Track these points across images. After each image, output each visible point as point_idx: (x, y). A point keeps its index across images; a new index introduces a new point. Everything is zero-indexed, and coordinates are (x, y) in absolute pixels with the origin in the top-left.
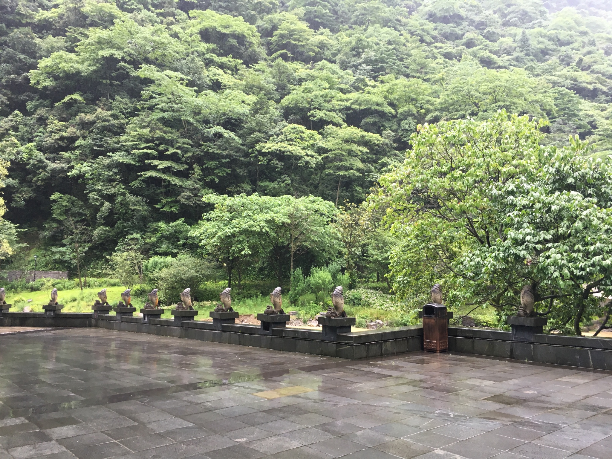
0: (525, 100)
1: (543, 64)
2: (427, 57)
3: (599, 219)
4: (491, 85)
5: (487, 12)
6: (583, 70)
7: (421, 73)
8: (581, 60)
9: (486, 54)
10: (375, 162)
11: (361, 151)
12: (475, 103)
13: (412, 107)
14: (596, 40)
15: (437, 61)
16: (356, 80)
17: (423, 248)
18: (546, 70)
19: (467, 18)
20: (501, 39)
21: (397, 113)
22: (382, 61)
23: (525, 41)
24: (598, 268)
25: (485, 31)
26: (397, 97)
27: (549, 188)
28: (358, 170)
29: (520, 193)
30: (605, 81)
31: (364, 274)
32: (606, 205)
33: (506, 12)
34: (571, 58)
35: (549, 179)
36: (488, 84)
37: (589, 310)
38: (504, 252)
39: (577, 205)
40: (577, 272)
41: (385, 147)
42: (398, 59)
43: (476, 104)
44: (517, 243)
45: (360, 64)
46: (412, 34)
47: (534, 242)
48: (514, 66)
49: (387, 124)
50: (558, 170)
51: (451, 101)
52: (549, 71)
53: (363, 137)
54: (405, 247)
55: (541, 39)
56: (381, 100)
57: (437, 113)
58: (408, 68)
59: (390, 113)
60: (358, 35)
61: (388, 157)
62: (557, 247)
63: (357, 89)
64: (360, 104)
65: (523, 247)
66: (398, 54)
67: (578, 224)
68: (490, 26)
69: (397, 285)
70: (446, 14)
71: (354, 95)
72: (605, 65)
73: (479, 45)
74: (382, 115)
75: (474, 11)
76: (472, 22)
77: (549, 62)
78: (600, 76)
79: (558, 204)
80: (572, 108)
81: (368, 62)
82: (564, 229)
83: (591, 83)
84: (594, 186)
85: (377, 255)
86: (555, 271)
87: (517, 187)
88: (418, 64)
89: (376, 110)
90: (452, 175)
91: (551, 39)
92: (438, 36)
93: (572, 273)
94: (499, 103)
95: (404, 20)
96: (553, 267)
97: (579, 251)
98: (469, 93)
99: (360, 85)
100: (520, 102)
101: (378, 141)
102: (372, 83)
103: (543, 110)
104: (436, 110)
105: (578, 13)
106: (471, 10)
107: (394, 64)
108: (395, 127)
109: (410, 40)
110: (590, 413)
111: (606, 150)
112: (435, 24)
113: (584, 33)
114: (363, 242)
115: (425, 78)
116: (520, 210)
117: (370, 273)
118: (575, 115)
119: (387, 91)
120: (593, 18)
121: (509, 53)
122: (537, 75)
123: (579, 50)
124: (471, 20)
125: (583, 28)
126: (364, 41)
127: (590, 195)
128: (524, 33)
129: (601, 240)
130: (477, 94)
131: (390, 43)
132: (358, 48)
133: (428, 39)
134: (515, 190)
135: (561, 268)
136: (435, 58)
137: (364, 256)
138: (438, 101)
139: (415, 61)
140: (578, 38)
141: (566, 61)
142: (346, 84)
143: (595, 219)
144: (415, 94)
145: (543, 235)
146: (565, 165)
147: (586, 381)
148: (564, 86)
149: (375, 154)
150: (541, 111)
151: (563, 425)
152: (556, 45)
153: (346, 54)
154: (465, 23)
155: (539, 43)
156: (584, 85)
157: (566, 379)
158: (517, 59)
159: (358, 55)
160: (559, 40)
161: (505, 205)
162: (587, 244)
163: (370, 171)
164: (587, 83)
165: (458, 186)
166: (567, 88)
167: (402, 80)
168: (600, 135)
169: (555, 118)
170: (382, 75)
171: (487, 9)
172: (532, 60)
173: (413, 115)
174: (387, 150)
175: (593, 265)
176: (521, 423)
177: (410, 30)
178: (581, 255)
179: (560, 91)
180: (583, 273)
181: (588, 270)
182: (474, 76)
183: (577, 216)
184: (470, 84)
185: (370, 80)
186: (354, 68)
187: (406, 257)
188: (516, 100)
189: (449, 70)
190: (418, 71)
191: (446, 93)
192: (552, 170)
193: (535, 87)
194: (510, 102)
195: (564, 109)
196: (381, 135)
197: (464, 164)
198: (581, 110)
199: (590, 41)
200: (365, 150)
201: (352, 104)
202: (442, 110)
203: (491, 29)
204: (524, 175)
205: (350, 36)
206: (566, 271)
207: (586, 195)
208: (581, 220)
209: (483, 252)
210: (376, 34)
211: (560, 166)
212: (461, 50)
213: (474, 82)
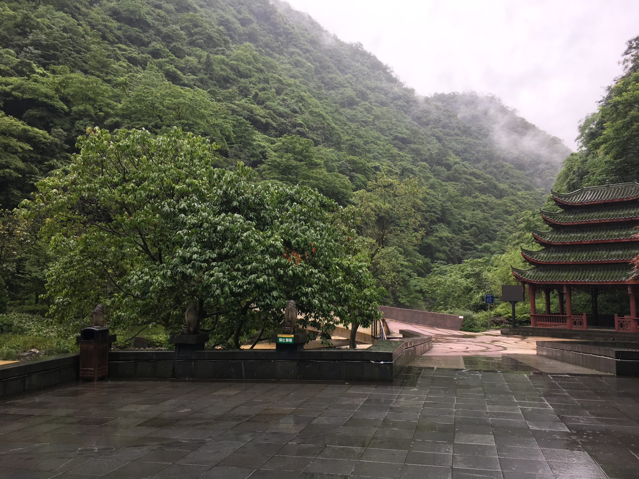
0: (207, 122)
1: (224, 91)
2: (109, 56)
3: (256, 240)
4: (175, 101)
5: (174, 27)
6: (258, 104)
7: (102, 72)
8: (257, 94)
9: (171, 68)
10: (41, 162)
11: (21, 148)
12: (159, 116)
13: (89, 107)
14: (270, 79)
15: (121, 63)
16: (21, 62)
17: (89, 264)
18: (227, 97)
19: (153, 26)
20: (187, 57)
21: (71, 111)
22: (55, 48)
23: (208, 64)
24: (254, 285)
25: (172, 45)
26: (71, 93)
27: (217, 208)
28: (17, 170)
29: (192, 212)
30: (276, 118)
31: (19, 295)
32: (264, 228)
33: (193, 31)
34: (249, 90)
35: (217, 200)
36: (173, 99)
37: (248, 324)
38: (172, 270)
39: (239, 227)
40: (235, 289)
41: (54, 147)
42: (74, 51)
43: (160, 118)
44: (185, 261)
45: (26, 46)
46: (93, 27)
47: (200, 261)
48: (198, 87)
49: (57, 121)
50: (225, 193)
51: (133, 109)
52: (230, 98)
53: (25, 131)
54: (66, 263)
55: (224, 67)
56: (51, 92)
57: (117, 119)
58: (86, 63)
59: (63, 109)
60: (25, 12)
61: (58, 159)
62: (220, 265)
63: (21, 74)
64: (23, 92)
65: (190, 265)
66: (75, 45)
67: (239, 245)
68: (177, 41)
69: (55, 307)
70: (132, 17)
71: (15, 80)
72: (276, 103)
73: (165, 58)
74: (53, 109)
75: (161, 22)
76: (158, 33)
77: (230, 90)
78: (272, 112)
79: (222, 225)
80: (247, 137)
81: (37, 44)
82: (227, 249)
83: (264, 117)
84: (255, 210)
85: (36, 272)
86: (217, 289)
87: (189, 206)
88: (99, 62)
89: (45, 103)
90: (124, 188)
91: (232, 68)
92: (122, 37)
93: (231, 290)
94: (183, 121)
95: (84, 9)
96: (215, 285)
97: (238, 270)
98: (153, 104)
99: (25, 69)
100: (202, 123)
101: (45, 138)
102: (40, 70)
103: (223, 134)
104: (117, 115)
105: (256, 51)
106: (158, 20)
107: (70, 55)
108: (67, 126)
109: (91, 33)
110: (235, 423)
111: (273, 179)
112: (119, 24)
113: (261, 71)
114: (19, 256)
115: (106, 78)
116: (190, 228)
117: (27, 294)
118: (251, 145)
119: (60, 84)
120: (269, 59)
121: (194, 73)
122: (219, 101)
123: (255, 85)
124: (158, 29)
125: (260, 65)
126: (32, 19)
127: (251, 219)
128: (208, 56)
129: (256, 260)
130: (161, 108)
131: (65, 30)
132: (25, 26)
133: (111, 37)
134: (187, 208)
135: (222, 286)
136: (119, 60)
137: (19, 273)
138: (120, 106)
139: (94, 57)
140: (255, 74)
141: (244, 92)
142: (6, 64)
143: (253, 240)
144: (94, 93)
145: (209, 254)
146: (231, 189)
147: (237, 392)
148: (241, 116)
149: (40, 154)
150: (221, 135)
151: (208, 440)
152: (236, 75)
153: (7, 29)
154: (152, 32)
155: (222, 70)
156: (258, 117)
157: (220, 392)
158: (201, 81)
159: (24, 34)
160: (239, 71)
161: (177, 223)
162: (245, 264)
163: (32, 172)
164: (261, 117)
165: (130, 199)
166: (244, 118)
167: (78, 76)
168: (269, 165)
169: (233, 144)
170: (54, 64)
171: (175, 23)
172: (215, 85)
173: (89, 116)
174: (57, 150)
175: (249, 283)
176: (169, 445)
177: (89, 22)
178: (240, 273)
179: (238, 120)
180: (241, 290)
181: (245, 287)
182: (159, 88)
183: (238, 237)
184: (154, 95)
185: (38, 67)
186: (17, 48)
187: (67, 275)
188: (199, 121)
189: (132, 76)
190: (98, 70)
191: (128, 99)
192: (220, 192)
193: (217, 112)
194: (193, 121)
195: (241, 137)
196: (49, 132)
197: (137, 176)
198: (255, 140)
199: (264, 78)
200: (27, 147)
201: (13, 89)
202: (123, 116)
203: (178, 45)
204: (196, 194)
205: (14, 10)
206: (227, 289)
207: (247, 218)
208: (242, 241)
209: (154, 270)
210: (48, 16)
211: (227, 189)
212: (146, 58)
213: (159, 94)
